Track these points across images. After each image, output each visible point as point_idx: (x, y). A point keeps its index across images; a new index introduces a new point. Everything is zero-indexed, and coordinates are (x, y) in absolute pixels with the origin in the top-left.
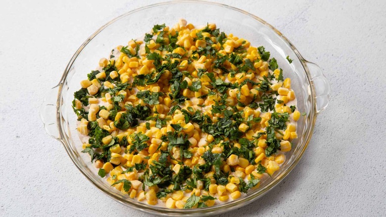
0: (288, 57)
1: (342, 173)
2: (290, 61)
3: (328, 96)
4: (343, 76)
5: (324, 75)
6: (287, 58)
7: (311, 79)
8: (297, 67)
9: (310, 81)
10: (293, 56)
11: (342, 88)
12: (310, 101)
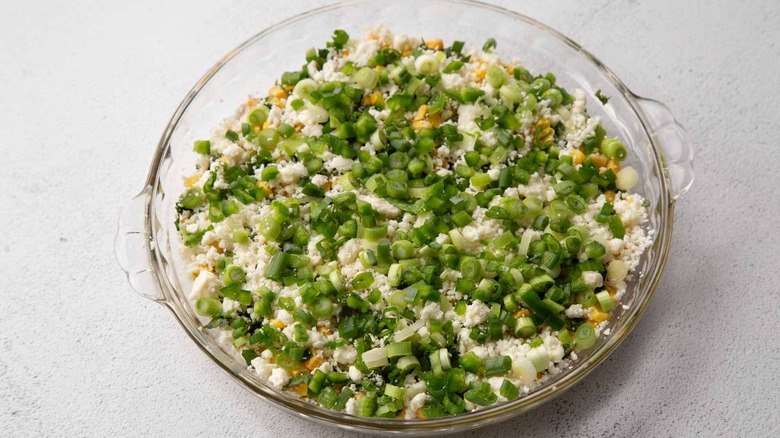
0: (600, 91)
1: (713, 305)
2: (604, 100)
3: (692, 164)
4: (713, 113)
5: (676, 121)
6: (598, 95)
7: (653, 132)
8: (617, 110)
9: (651, 136)
10: (609, 89)
11: (710, 136)
12: (656, 175)
